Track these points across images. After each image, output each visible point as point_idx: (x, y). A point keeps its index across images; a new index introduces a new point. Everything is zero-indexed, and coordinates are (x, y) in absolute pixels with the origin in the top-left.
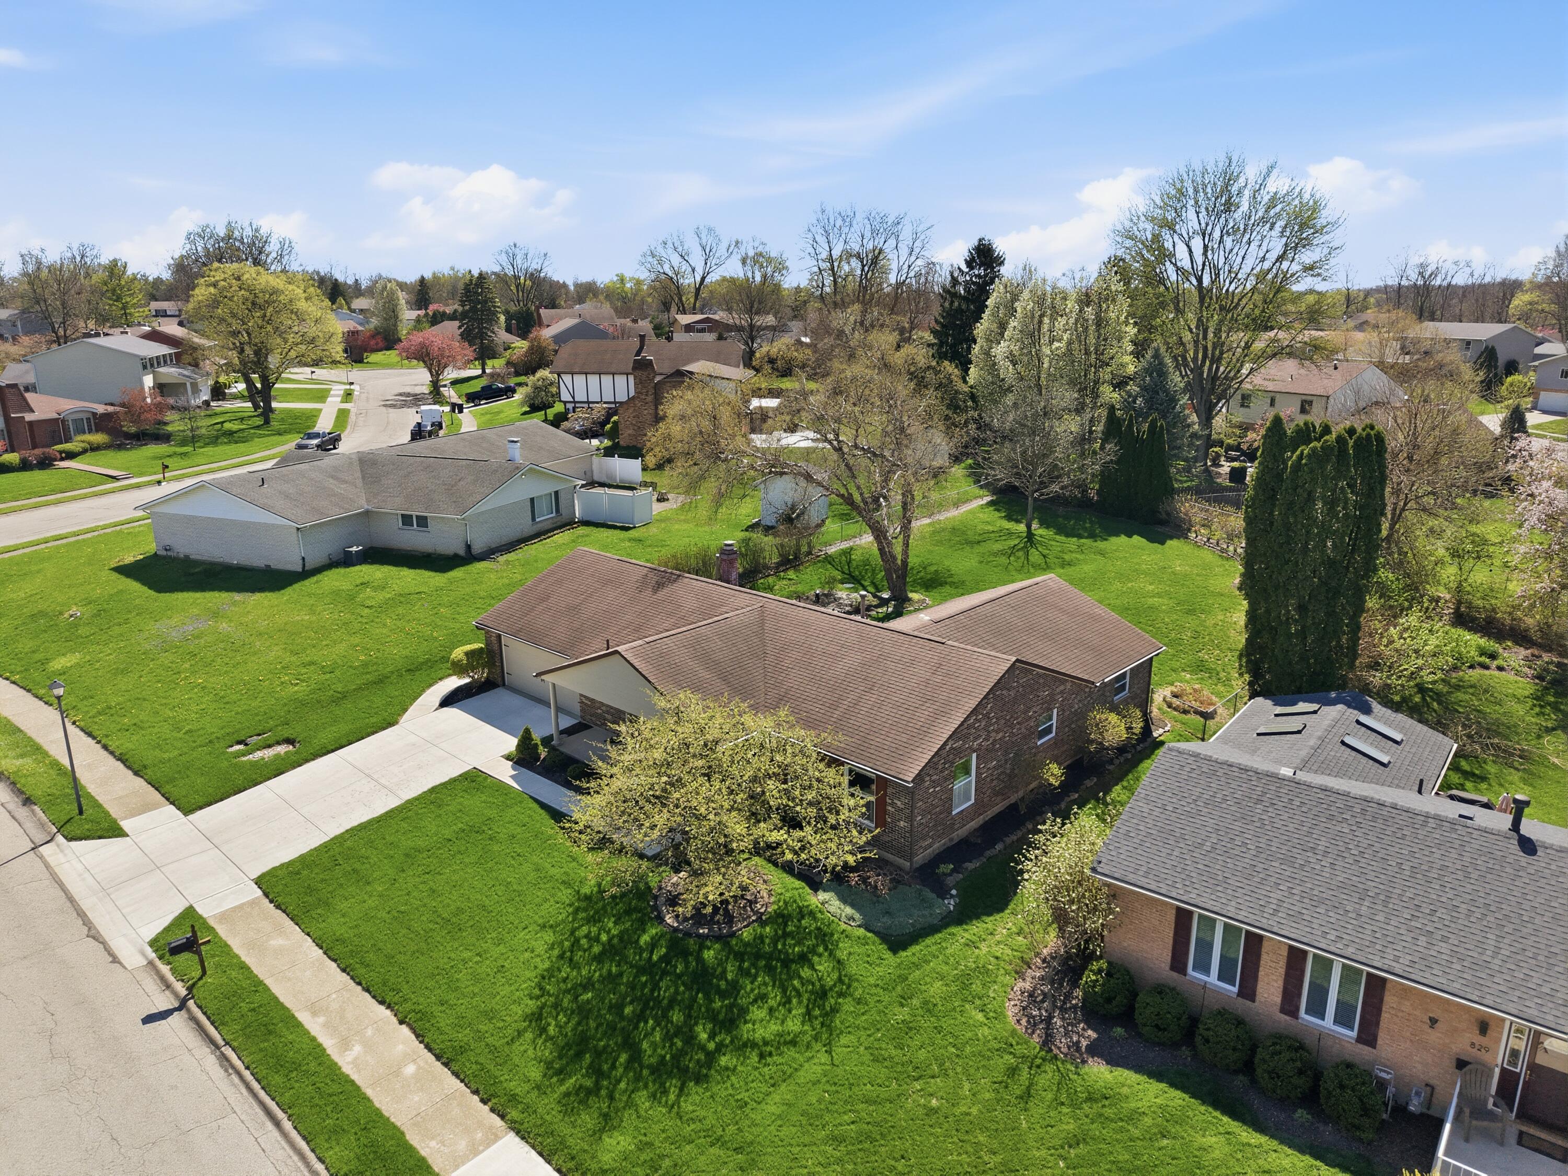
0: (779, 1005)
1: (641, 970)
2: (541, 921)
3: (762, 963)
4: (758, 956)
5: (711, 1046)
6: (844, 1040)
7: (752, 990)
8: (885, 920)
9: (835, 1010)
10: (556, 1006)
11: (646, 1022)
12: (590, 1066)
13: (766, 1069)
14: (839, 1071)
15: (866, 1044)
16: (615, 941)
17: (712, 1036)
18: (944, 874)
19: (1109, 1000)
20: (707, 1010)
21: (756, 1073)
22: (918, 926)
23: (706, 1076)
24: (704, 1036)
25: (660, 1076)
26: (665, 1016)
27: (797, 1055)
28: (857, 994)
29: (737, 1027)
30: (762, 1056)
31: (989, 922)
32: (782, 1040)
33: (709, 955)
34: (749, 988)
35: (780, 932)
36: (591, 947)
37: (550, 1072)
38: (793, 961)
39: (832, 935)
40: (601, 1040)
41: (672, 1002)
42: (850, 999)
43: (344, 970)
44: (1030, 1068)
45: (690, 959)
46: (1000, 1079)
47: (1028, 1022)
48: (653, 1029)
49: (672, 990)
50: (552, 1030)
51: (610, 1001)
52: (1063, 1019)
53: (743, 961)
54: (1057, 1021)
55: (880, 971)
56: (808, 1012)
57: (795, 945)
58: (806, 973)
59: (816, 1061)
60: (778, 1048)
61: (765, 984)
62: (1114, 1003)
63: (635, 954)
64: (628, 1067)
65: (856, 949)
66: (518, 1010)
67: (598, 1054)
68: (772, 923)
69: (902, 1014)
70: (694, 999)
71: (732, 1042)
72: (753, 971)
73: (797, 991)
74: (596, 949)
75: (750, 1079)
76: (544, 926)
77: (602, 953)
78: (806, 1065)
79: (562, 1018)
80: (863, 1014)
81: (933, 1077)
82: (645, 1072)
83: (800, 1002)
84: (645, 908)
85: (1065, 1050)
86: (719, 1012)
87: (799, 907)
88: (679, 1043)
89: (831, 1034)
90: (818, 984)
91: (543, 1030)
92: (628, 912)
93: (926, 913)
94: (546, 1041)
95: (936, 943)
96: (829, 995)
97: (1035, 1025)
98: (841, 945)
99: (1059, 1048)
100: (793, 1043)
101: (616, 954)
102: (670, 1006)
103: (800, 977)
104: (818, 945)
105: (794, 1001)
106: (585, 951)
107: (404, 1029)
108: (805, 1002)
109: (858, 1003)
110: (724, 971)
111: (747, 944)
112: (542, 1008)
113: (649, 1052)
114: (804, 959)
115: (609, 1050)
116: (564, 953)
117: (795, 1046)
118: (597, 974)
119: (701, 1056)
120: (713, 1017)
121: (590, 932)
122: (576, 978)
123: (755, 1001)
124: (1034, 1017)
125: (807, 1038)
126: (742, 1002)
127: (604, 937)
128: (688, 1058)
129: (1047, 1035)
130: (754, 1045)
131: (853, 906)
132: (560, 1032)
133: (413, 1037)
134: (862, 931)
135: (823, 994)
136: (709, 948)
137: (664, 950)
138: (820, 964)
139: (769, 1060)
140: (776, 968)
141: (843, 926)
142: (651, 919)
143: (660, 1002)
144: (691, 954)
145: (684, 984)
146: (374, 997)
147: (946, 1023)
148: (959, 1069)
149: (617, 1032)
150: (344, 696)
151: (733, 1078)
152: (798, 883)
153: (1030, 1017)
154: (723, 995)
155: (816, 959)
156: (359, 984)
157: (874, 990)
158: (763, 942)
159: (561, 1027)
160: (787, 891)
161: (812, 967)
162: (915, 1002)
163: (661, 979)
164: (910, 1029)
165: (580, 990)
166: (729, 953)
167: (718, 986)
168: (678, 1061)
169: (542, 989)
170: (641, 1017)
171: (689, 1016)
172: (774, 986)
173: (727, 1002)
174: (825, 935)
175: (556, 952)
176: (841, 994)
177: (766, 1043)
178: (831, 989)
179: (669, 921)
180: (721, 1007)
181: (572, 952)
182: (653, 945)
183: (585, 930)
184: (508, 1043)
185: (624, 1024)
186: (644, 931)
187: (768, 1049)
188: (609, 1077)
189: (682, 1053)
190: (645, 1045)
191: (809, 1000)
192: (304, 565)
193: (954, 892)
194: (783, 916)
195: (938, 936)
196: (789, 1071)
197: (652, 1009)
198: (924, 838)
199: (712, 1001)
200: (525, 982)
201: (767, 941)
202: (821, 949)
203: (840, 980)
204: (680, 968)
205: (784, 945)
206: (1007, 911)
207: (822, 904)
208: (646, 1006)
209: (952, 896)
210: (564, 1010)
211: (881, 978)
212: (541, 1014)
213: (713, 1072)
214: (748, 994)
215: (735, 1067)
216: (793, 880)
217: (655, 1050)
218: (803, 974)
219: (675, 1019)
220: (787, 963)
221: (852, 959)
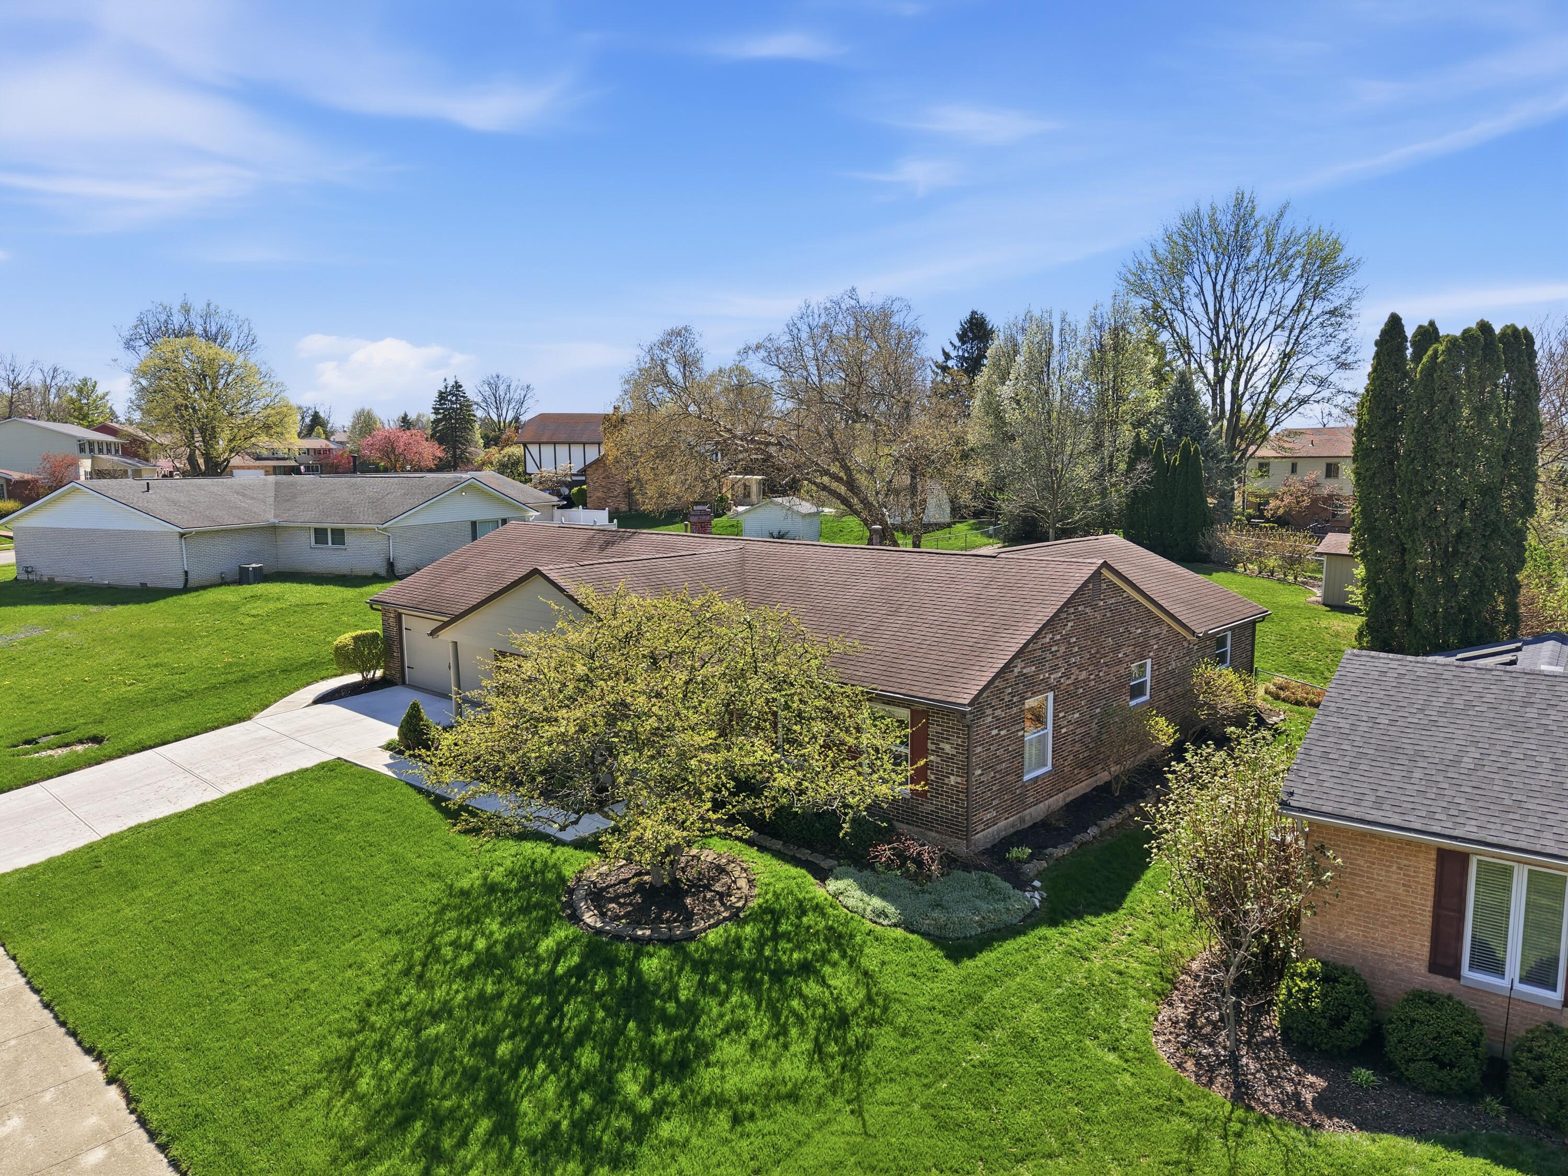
0: (767, 1037)
1: (534, 988)
2: (384, 926)
3: (738, 975)
4: (731, 966)
5: (646, 1105)
6: (883, 1092)
7: (721, 1016)
8: (935, 914)
9: (864, 1045)
10: (380, 1046)
11: (533, 1067)
12: (422, 1142)
13: (744, 1143)
14: (878, 1145)
15: (923, 1099)
16: (499, 948)
17: (648, 1087)
18: (1018, 860)
19: (1337, 1022)
20: (642, 1048)
21: (726, 1149)
22: (989, 926)
23: (632, 1156)
24: (632, 1089)
25: (546, 1159)
26: (568, 1057)
27: (801, 1119)
28: (901, 1020)
29: (693, 1073)
30: (736, 1120)
31: (1098, 924)
32: (773, 1092)
33: (651, 966)
34: (715, 1011)
35: (768, 933)
36: (455, 958)
37: (344, 1156)
38: (789, 973)
39: (852, 936)
40: (445, 1097)
41: (582, 1035)
42: (888, 1028)
43: (47, 1006)
44: (1225, 1137)
45: (619, 970)
46: (1175, 1156)
47: (1197, 1064)
48: (544, 1078)
49: (584, 1017)
50: (364, 1084)
51: (475, 1037)
52: (1258, 1059)
53: (708, 974)
54: (1248, 1062)
55: (937, 987)
56: (818, 1048)
57: (792, 951)
58: (812, 989)
59: (835, 1128)
60: (766, 1106)
61: (744, 1006)
62: (1348, 1027)
63: (528, 965)
64: (489, 1142)
65: (892, 956)
66: (314, 1055)
67: (438, 1121)
68: (754, 920)
69: (979, 1052)
70: (620, 1031)
71: (683, 1096)
72: (723, 987)
73: (798, 1017)
74: (465, 960)
75: (714, 1161)
76: (388, 932)
77: (473, 966)
78: (818, 1136)
79: (386, 1065)
80: (913, 1052)
81: (1050, 1156)
82: (520, 1152)
83: (803, 1034)
84: (552, 904)
85: (1277, 1107)
86: (661, 1051)
87: (798, 900)
88: (587, 1100)
89: (860, 1084)
90: (832, 1008)
91: (350, 1084)
92: (525, 910)
93: (1000, 906)
94: (350, 1102)
95: (1018, 951)
96: (853, 1023)
97: (1212, 1069)
98: (867, 951)
99: (1265, 1105)
100: (793, 1097)
101: (498, 965)
102: (579, 1040)
103: (801, 995)
104: (829, 950)
105: (794, 1032)
106: (446, 963)
107: (113, 1092)
108: (812, 1033)
109: (903, 1035)
110: (675, 988)
111: (715, 950)
112: (354, 1051)
113: (531, 1116)
114: (806, 969)
115: (459, 1114)
116: (411, 967)
117: (796, 1102)
118: (460, 996)
119: (625, 1122)
120: (652, 1057)
121: (459, 937)
122: (424, 1003)
123: (726, 1031)
124: (1206, 1057)
125: (818, 1089)
126: (704, 1033)
127: (481, 944)
128: (600, 1126)
129: (1238, 1085)
130: (722, 1102)
131: (883, 896)
132: (379, 1087)
133: (123, 1103)
134: (899, 933)
135: (843, 1020)
136: (651, 956)
137: (576, 959)
138: (835, 976)
139: (749, 1126)
140: (761, 982)
141: (869, 925)
142: (561, 918)
143: (560, 1035)
144: (621, 964)
145: (604, 1007)
146: (79, 1043)
147: (1056, 1067)
148: (1095, 1143)
149: (478, 1084)
150: (190, 695)
151: (682, 1159)
152: (794, 871)
153: (1199, 1059)
154: (670, 1023)
155: (827, 970)
156: (63, 1024)
157: (927, 1016)
158: (739, 946)
159: (381, 1078)
160: (779, 880)
161: (823, 982)
162: (998, 1033)
163: (567, 1001)
164: (998, 1076)
165: (427, 1019)
166: (684, 962)
167: (664, 1010)
168: (583, 1130)
169: (363, 1021)
170: (526, 1059)
171: (610, 1057)
172: (758, 1009)
173: (676, 1034)
174: (840, 936)
175: (399, 966)
176: (872, 1021)
177: (744, 1099)
178: (855, 1013)
179: (588, 921)
180: (667, 1042)
181: (424, 965)
182: (559, 953)
183: (452, 934)
184: (282, 1108)
185: (494, 1070)
186: (546, 934)
187: (748, 1107)
188: (451, 1161)
189: (591, 1117)
190: (525, 1105)
191: (819, 1030)
192: (186, 581)
193: (1037, 883)
194: (772, 911)
195: (1021, 940)
196: (786, 1146)
197: (547, 1046)
198: (986, 807)
199: (650, 1033)
200: (336, 1011)
201: (747, 945)
202: (836, 955)
203: (870, 999)
204: (601, 984)
205: (775, 950)
206: (1122, 912)
207: (835, 896)
208: (536, 1041)
209: (1035, 889)
210: (393, 1053)
211: (936, 997)
212: (351, 1059)
213: (645, 1149)
214: (714, 1022)
215: (687, 1140)
216: (787, 867)
217: (543, 1112)
218: (806, 991)
219: (584, 1059)
220: (779, 975)
221: (888, 969)
